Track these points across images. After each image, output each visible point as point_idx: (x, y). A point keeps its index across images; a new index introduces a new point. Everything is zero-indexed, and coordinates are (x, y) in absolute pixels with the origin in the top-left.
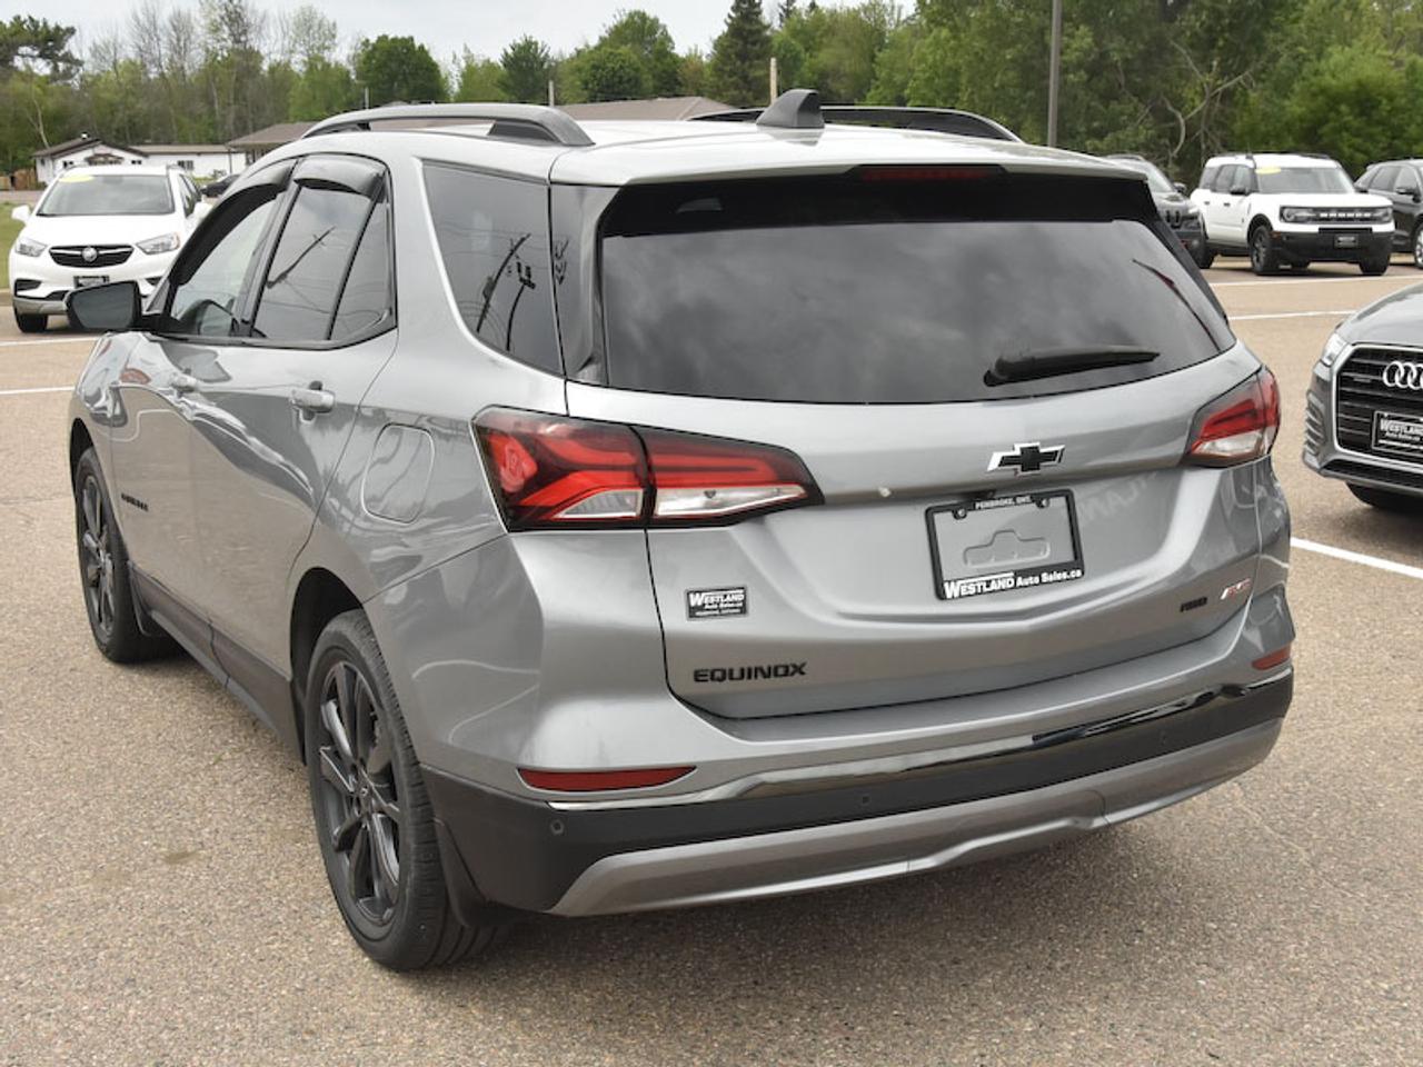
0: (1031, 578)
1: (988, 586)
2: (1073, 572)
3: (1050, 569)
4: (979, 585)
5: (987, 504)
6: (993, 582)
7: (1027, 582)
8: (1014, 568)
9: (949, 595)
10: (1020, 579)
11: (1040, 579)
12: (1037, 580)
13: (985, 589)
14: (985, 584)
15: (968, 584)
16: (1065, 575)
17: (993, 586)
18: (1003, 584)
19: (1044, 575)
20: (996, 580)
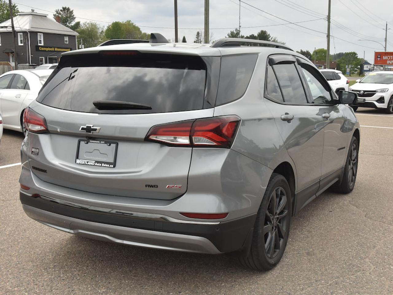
0: (99, 164)
1: (87, 163)
2: (111, 165)
3: (105, 163)
4: (85, 162)
5: (93, 141)
6: (89, 162)
7: (98, 165)
8: (96, 160)
9: (77, 163)
10: (96, 163)
11: (102, 165)
12: (101, 165)
13: (87, 164)
14: (87, 162)
15: (82, 161)
16: (108, 166)
17: (89, 163)
18: (91, 164)
19: (103, 164)
20: (90, 162)
